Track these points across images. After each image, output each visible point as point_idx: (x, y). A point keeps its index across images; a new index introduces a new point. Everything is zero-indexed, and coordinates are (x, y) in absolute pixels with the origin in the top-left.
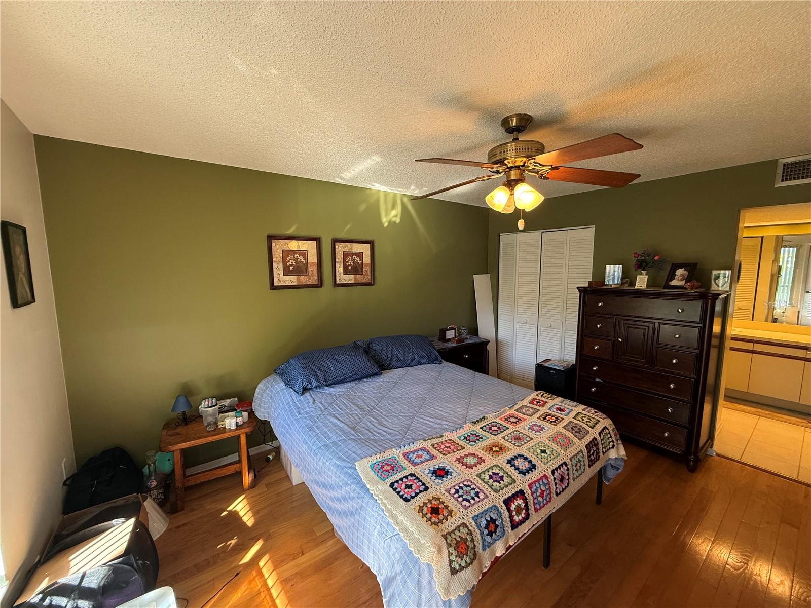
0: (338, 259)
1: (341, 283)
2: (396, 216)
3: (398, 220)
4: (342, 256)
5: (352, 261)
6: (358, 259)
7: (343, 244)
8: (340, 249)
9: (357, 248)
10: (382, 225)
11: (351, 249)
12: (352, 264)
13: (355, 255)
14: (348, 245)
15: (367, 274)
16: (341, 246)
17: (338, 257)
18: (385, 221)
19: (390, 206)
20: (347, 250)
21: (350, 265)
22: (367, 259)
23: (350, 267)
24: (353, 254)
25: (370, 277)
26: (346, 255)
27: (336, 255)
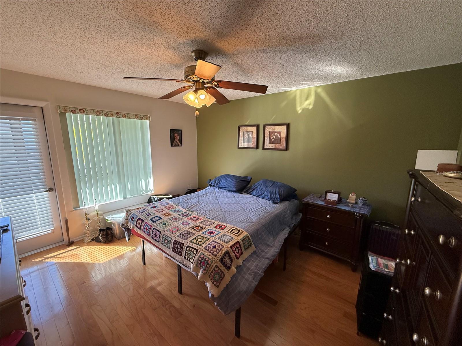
0: (267, 135)
1: (267, 148)
2: (310, 104)
3: (311, 107)
4: (269, 134)
5: (275, 136)
6: (278, 135)
7: (270, 127)
8: (268, 129)
9: (278, 128)
10: (297, 112)
11: (274, 129)
12: (274, 138)
13: (277, 132)
14: (273, 127)
15: (283, 144)
16: (268, 128)
17: (267, 134)
18: (299, 110)
19: (303, 98)
20: (272, 130)
21: (273, 138)
22: (284, 135)
23: (273, 140)
24: (275, 132)
25: (284, 146)
26: (271, 133)
27: (266, 133)
